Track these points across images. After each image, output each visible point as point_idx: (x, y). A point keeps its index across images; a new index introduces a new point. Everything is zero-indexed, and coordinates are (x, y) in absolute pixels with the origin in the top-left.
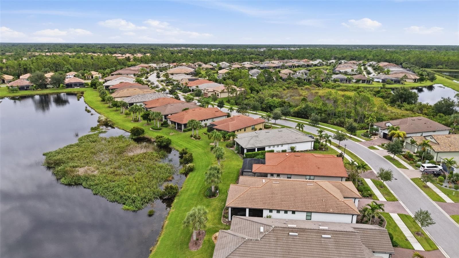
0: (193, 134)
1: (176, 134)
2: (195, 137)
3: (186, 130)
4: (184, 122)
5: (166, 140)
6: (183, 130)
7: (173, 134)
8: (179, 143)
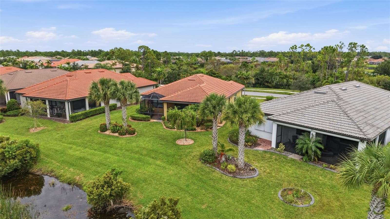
0: (107, 123)
1: (50, 128)
2: (116, 129)
3: (79, 116)
4: (73, 95)
5: (18, 148)
6: (71, 118)
7: (39, 129)
8: (71, 152)
